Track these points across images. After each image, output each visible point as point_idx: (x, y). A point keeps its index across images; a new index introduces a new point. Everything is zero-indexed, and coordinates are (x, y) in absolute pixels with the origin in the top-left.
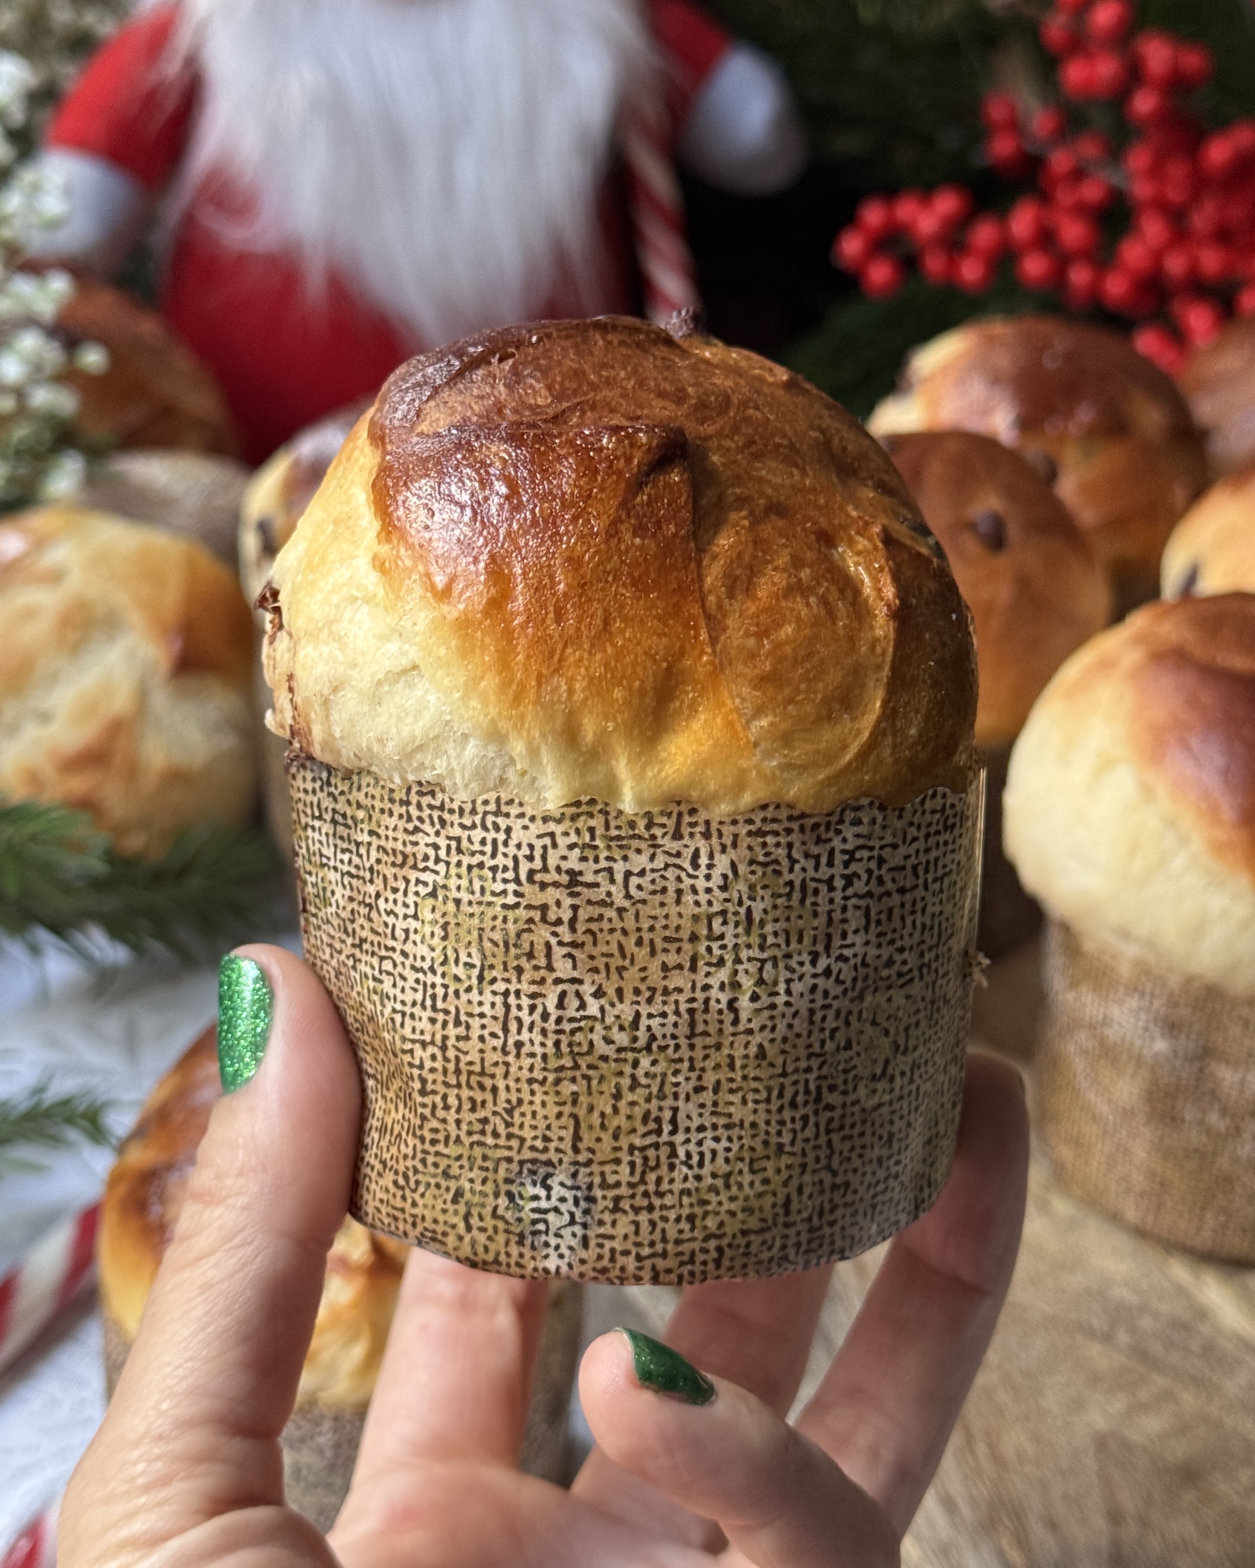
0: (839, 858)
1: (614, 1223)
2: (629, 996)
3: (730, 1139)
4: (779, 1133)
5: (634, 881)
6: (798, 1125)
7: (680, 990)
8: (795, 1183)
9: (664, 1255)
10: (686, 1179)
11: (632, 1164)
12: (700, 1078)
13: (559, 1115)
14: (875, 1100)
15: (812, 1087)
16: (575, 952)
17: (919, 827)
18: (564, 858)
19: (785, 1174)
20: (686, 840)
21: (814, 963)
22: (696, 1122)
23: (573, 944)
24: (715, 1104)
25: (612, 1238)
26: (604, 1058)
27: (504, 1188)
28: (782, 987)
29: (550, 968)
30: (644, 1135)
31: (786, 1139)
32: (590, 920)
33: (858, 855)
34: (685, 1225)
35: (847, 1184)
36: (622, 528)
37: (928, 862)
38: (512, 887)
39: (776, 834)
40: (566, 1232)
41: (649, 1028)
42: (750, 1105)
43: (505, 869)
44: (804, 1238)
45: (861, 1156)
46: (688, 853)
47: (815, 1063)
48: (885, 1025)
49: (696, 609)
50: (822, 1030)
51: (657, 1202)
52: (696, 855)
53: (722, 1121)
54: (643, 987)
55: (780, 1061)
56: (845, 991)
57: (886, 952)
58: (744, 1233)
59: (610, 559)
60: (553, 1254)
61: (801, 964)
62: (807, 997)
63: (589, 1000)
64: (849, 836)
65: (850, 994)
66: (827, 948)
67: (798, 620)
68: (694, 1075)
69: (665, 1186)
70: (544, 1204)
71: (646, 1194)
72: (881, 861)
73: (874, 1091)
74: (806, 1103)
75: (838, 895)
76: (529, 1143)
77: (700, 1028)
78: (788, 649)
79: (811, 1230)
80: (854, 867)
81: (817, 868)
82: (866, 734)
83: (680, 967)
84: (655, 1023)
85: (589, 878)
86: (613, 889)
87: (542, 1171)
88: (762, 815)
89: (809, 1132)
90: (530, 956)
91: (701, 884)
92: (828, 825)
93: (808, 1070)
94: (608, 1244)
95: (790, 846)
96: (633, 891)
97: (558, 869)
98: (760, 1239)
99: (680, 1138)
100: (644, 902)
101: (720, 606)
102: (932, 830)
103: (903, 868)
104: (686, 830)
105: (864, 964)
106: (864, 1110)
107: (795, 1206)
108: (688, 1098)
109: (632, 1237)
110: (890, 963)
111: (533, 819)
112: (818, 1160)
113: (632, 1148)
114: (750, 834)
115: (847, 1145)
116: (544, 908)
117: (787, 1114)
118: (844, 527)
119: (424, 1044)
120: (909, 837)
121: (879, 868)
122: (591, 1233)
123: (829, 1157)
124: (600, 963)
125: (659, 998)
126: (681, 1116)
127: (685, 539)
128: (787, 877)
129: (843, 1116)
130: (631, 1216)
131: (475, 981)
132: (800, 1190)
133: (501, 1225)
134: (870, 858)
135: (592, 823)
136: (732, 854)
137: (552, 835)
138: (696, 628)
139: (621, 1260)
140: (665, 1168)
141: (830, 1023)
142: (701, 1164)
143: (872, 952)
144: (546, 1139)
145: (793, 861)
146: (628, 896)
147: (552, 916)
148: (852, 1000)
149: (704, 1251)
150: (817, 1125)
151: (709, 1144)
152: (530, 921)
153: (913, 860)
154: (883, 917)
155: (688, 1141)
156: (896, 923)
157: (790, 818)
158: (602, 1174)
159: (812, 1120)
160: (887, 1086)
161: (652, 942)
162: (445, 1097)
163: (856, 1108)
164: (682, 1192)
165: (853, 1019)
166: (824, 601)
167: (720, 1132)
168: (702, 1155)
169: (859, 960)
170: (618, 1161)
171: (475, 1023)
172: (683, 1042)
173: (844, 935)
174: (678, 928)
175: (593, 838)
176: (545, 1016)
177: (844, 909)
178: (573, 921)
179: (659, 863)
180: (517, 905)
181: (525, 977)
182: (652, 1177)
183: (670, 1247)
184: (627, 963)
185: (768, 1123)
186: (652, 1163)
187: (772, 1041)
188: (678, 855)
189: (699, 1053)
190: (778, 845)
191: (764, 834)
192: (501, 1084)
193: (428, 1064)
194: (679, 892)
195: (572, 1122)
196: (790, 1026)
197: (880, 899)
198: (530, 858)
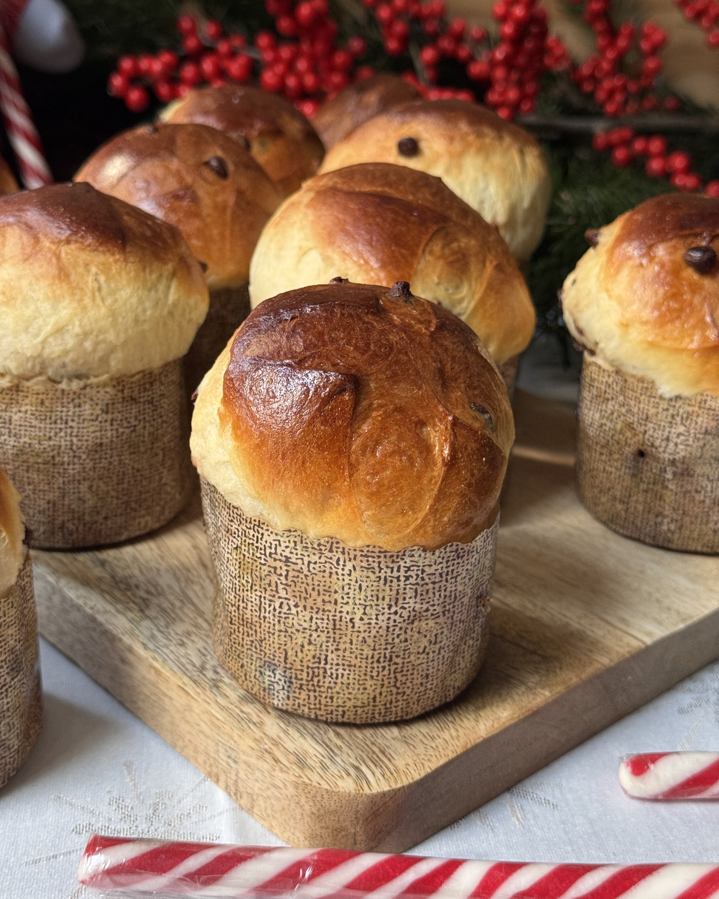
0: (402, 569)
1: (300, 693)
2: (308, 609)
3: (350, 671)
4: (371, 672)
5: (312, 566)
6: (380, 669)
7: (330, 611)
8: (378, 691)
9: (320, 709)
10: (330, 682)
11: (308, 673)
12: (338, 645)
13: (279, 648)
14: (419, 662)
15: (388, 655)
16: (287, 588)
17: (443, 558)
18: (284, 551)
19: (374, 687)
20: (335, 553)
21: (389, 608)
22: (335, 662)
23: (286, 585)
24: (344, 656)
25: (299, 699)
26: (298, 631)
27: (259, 669)
28: (374, 617)
29: (277, 591)
30: (314, 663)
31: (375, 674)
32: (294, 577)
33: (412, 568)
34: (328, 700)
35: (404, 693)
36: (317, 420)
37: (448, 572)
38: (263, 557)
39: (374, 557)
40: (281, 692)
41: (316, 623)
42: (359, 659)
43: (261, 549)
44: (383, 711)
45: (411, 682)
46: (335, 559)
47: (389, 647)
48: (425, 633)
49: (345, 461)
50: (393, 634)
51: (318, 689)
52: (338, 560)
53: (346, 663)
54: (314, 607)
55: (372, 644)
56: (404, 621)
57: (425, 606)
58: (355, 707)
59: (308, 435)
60: (276, 699)
61: (384, 609)
62: (386, 622)
63: (292, 607)
64: (408, 561)
65: (407, 622)
66: (396, 604)
67: (394, 467)
68: (335, 644)
69: (321, 684)
70: (273, 679)
71: (313, 685)
72: (423, 571)
73: (419, 658)
74: (384, 662)
75: (402, 584)
76: (268, 655)
77: (338, 627)
78: (386, 482)
79: (386, 709)
80: (409, 573)
81: (392, 572)
82: (419, 521)
83: (330, 602)
84: (319, 622)
85: (294, 560)
86: (303, 567)
87: (273, 667)
88: (367, 549)
89: (386, 672)
90: (270, 585)
91: (340, 572)
92: (398, 556)
93: (386, 649)
94: (297, 701)
95: (379, 563)
96: (311, 569)
97: (281, 555)
98: (362, 709)
99: (328, 666)
100: (316, 574)
101: (357, 460)
102: (450, 559)
103: (435, 574)
104: (334, 549)
105: (414, 610)
106: (413, 665)
107: (378, 699)
108: (332, 652)
109: (307, 700)
110: (427, 610)
111: (272, 533)
112: (389, 683)
113: (308, 667)
114: (361, 555)
115: (404, 678)
116: (275, 568)
117: (375, 665)
118: (433, 418)
119: (232, 605)
120: (438, 562)
121: (422, 574)
122: (291, 695)
123: (396, 682)
124: (298, 594)
125: (321, 612)
126: (329, 659)
127: (346, 427)
128: (378, 574)
129: (403, 667)
130: (307, 692)
131: (249, 588)
132: (381, 694)
133: (257, 682)
134: (417, 570)
135: (296, 540)
136: (353, 562)
137: (279, 541)
138: (344, 469)
139: (302, 708)
140: (321, 677)
141: (397, 632)
142: (337, 678)
143: (418, 606)
144: (274, 655)
145: (381, 569)
146: (309, 571)
147: (278, 572)
148: (408, 624)
149: (337, 711)
150: (389, 670)
151: (340, 671)
152: (270, 572)
153: (440, 571)
154: (424, 593)
155: (331, 668)
156: (431, 595)
157: (380, 552)
158: (296, 674)
159: (387, 668)
160: (426, 657)
161: (318, 590)
162: (238, 628)
163: (410, 664)
164: (328, 687)
165: (408, 631)
166: (410, 459)
167: (346, 667)
168: (337, 675)
169: (411, 609)
170: (302, 671)
171: (249, 604)
172: (330, 630)
173: (404, 599)
174: (330, 587)
175: (295, 545)
176: (275, 610)
177: (405, 589)
178: (286, 576)
179: (323, 560)
180: (265, 564)
181: (267, 592)
182: (316, 679)
183: (322, 707)
184: (308, 596)
185: (366, 667)
186: (316, 674)
187: (369, 637)
188: (331, 558)
189: (337, 636)
190: (374, 562)
191: (368, 557)
192: (258, 630)
193: (233, 613)
194: (331, 573)
195: (284, 653)
196: (378, 632)
197: (422, 586)
198: (270, 548)
